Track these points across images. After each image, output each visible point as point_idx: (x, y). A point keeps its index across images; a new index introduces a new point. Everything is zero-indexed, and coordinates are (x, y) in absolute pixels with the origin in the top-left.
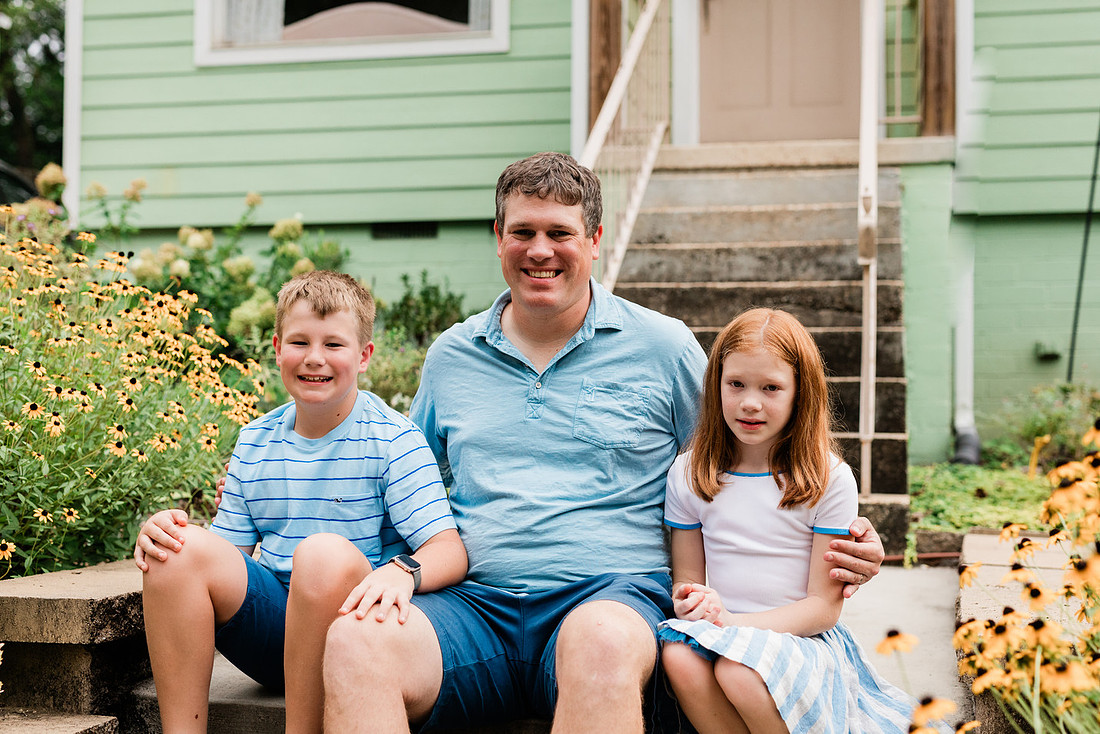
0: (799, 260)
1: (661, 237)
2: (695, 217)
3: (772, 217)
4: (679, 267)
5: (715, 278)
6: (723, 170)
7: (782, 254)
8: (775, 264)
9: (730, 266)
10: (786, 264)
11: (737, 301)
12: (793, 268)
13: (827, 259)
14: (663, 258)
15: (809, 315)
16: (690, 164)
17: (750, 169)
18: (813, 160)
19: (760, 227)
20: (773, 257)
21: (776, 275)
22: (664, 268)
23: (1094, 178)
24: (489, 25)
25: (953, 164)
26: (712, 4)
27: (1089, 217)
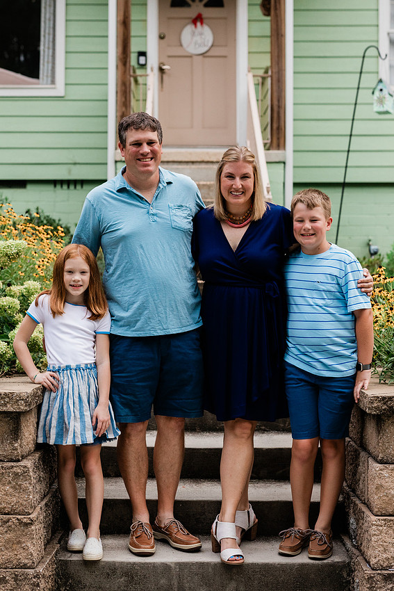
6: (180, 162)
17: (193, 162)
23: (346, 167)
24: (53, 82)
25: (284, 163)
26: (165, 77)
27: (344, 185)
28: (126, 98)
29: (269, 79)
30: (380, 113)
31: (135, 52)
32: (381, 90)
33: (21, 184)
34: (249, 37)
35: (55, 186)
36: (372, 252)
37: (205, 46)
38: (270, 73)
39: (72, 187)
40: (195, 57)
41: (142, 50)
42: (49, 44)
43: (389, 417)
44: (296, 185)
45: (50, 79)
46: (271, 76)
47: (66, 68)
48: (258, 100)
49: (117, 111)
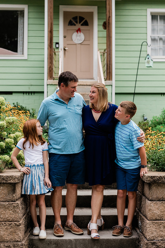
3: (83, 95)
23: (135, 87)
24: (23, 54)
25: (112, 86)
26: (66, 52)
27: (134, 94)
28: (51, 60)
29: (106, 54)
30: (148, 67)
31: (54, 43)
32: (148, 58)
33: (10, 93)
34: (98, 37)
35: (24, 94)
36: (145, 119)
37: (81, 40)
38: (106, 51)
39: (30, 94)
40: (77, 45)
41: (57, 42)
42: (21, 39)
43: (153, 183)
44: (116, 94)
45: (21, 53)
46: (107, 53)
47: (28, 49)
48: (102, 61)
49: (48, 65)
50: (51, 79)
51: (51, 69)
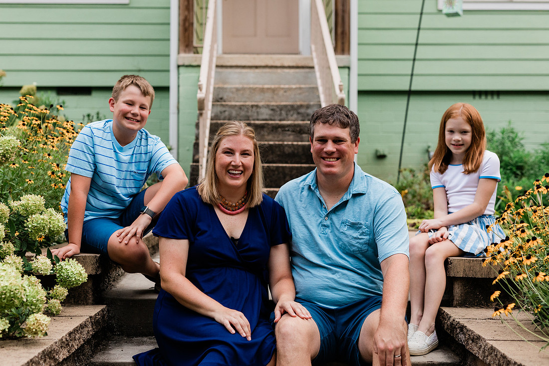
0: (290, 111)
1: (221, 99)
2: (238, 90)
3: (273, 90)
4: (234, 113)
5: (251, 118)
6: (244, 67)
7: (282, 108)
8: (279, 113)
9: (258, 113)
10: (283, 112)
11: (265, 129)
12: (287, 115)
13: (302, 110)
14: (227, 109)
15: (298, 136)
16: (229, 64)
17: (256, 67)
18: (286, 64)
19: (268, 95)
20: (278, 110)
21: (279, 118)
22: (227, 113)
23: (412, 75)
25: (349, 68)
27: (410, 93)
30: (449, 15)
44: (361, 93)
49: (179, 15)
50: (189, 52)
51: (187, 24)
